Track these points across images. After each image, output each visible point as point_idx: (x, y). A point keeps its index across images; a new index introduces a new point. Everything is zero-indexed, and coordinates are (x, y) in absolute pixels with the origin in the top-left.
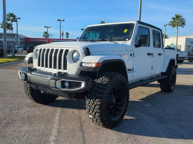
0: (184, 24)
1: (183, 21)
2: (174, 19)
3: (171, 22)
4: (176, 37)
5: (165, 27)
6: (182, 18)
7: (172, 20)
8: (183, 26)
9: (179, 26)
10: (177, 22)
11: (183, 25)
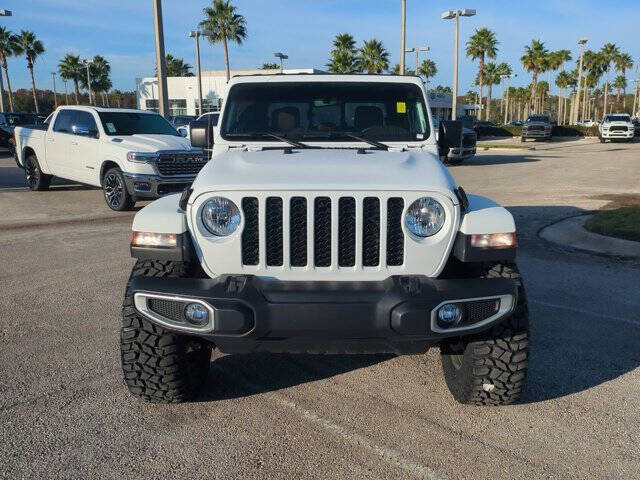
0: (243, 35)
1: (240, 24)
2: (211, 13)
3: (205, 22)
4: (225, 72)
5: (195, 39)
6: (235, 12)
7: (206, 17)
8: (239, 41)
9: (229, 37)
10: (223, 25)
11: (240, 36)
